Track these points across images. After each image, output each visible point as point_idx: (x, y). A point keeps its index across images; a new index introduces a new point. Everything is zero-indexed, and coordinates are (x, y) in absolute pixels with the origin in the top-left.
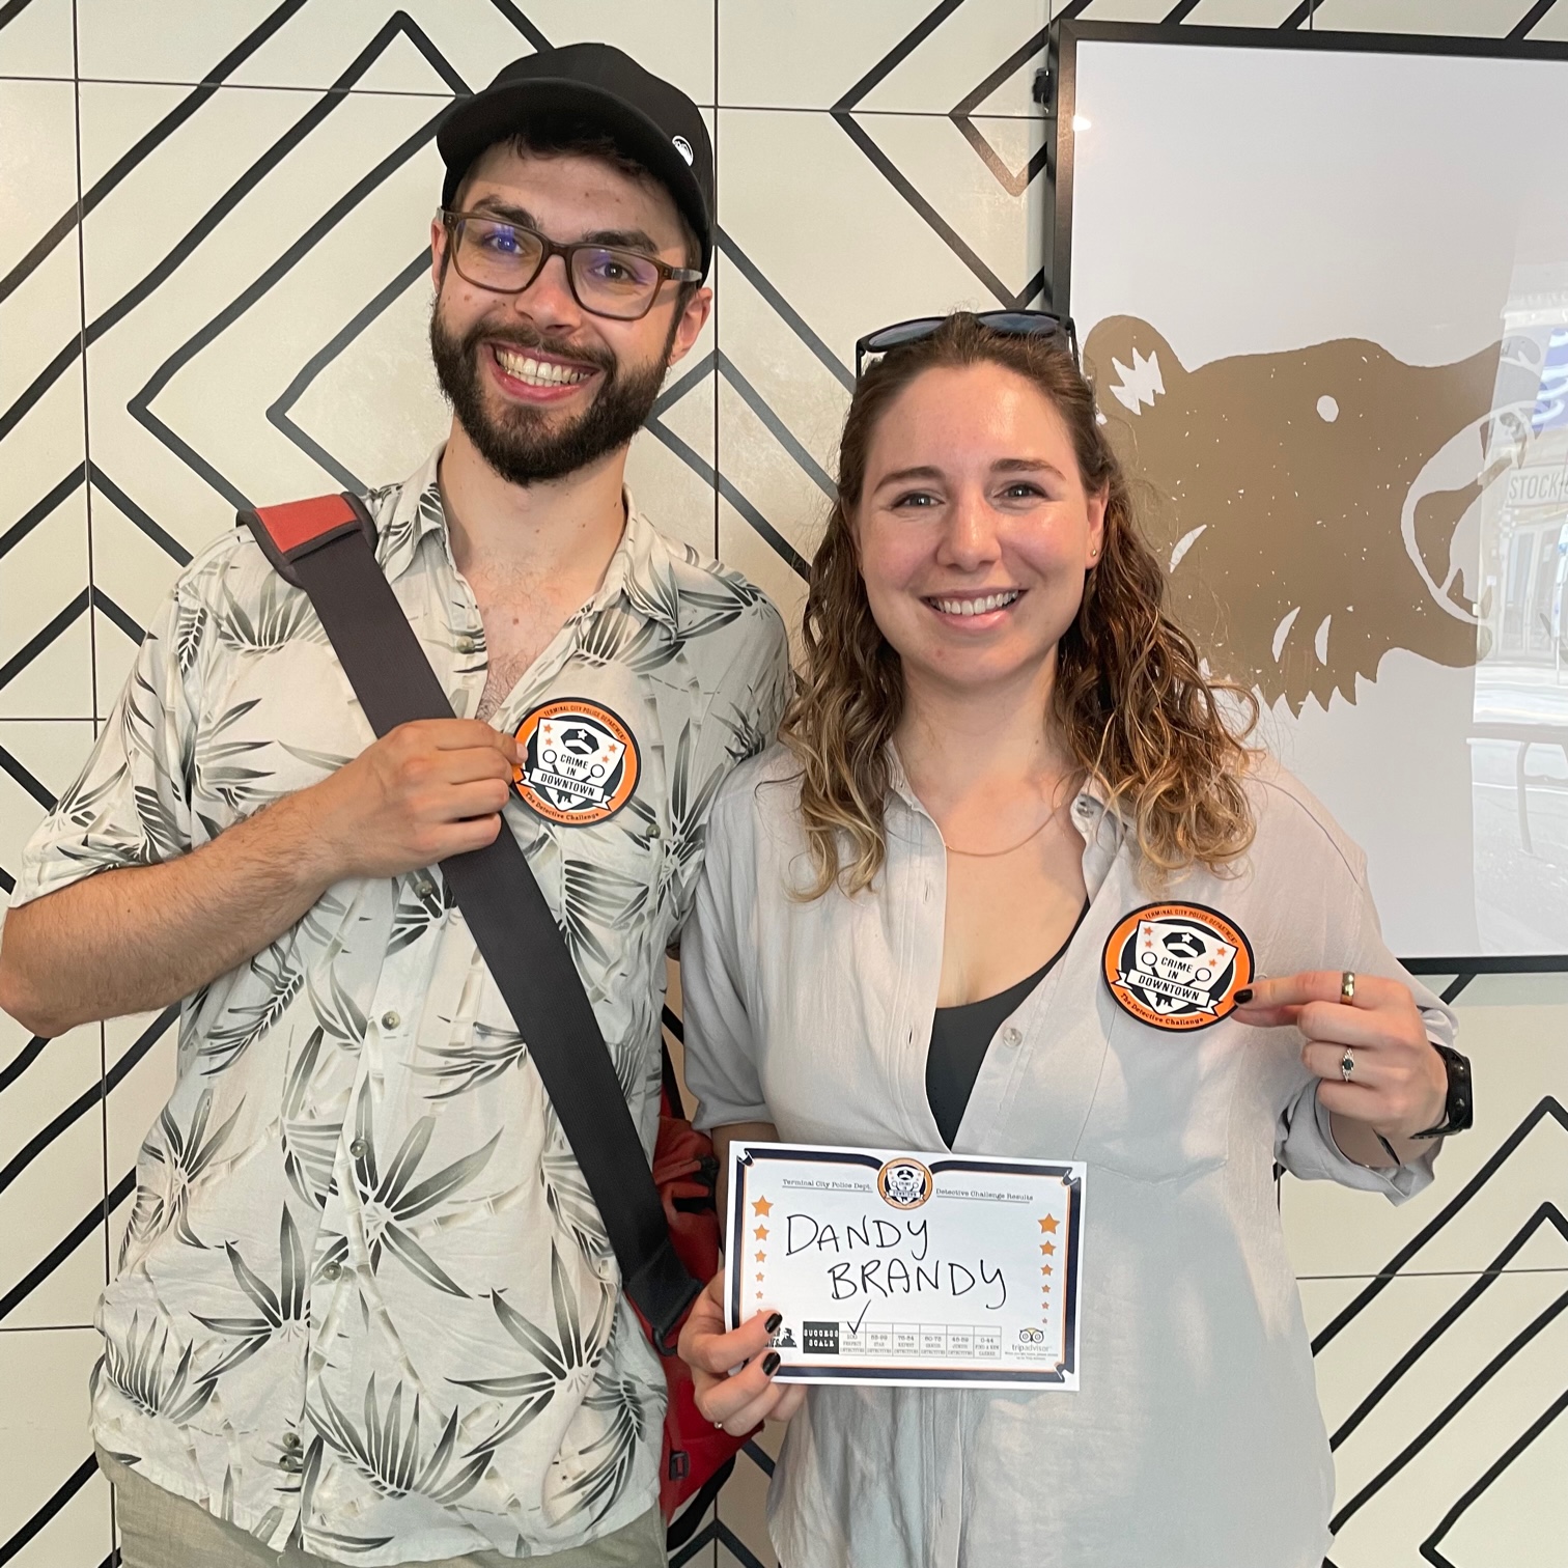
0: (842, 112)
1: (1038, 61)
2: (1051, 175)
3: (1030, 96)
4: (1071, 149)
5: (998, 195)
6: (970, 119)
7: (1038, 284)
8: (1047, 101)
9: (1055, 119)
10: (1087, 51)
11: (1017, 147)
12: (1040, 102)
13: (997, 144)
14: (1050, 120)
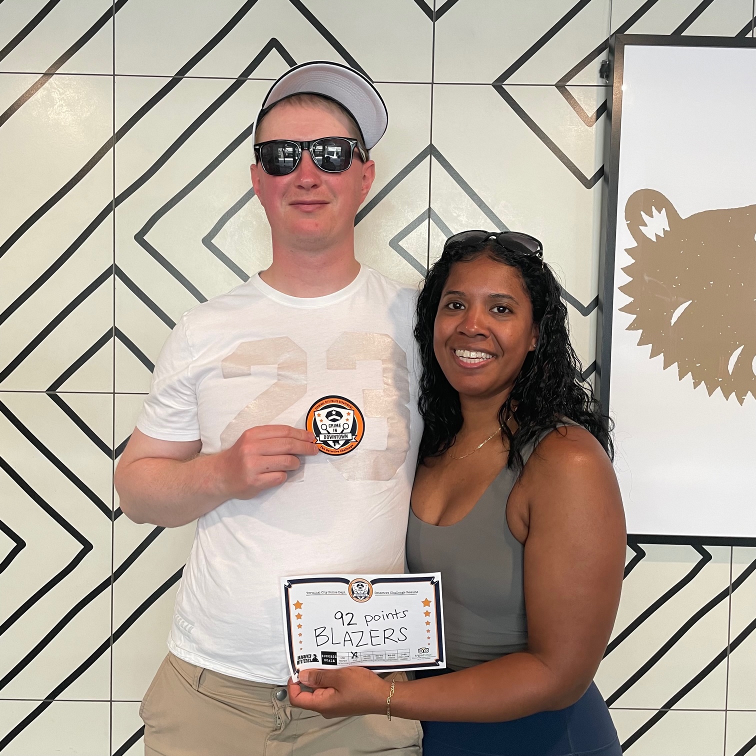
0: (498, 85)
1: (603, 56)
2: (609, 117)
3: (599, 75)
4: (620, 101)
5: (580, 126)
6: (566, 87)
7: (601, 173)
8: (608, 77)
9: (612, 86)
10: (630, 51)
11: (591, 102)
12: (603, 78)
13: (579, 99)
14: (609, 87)
